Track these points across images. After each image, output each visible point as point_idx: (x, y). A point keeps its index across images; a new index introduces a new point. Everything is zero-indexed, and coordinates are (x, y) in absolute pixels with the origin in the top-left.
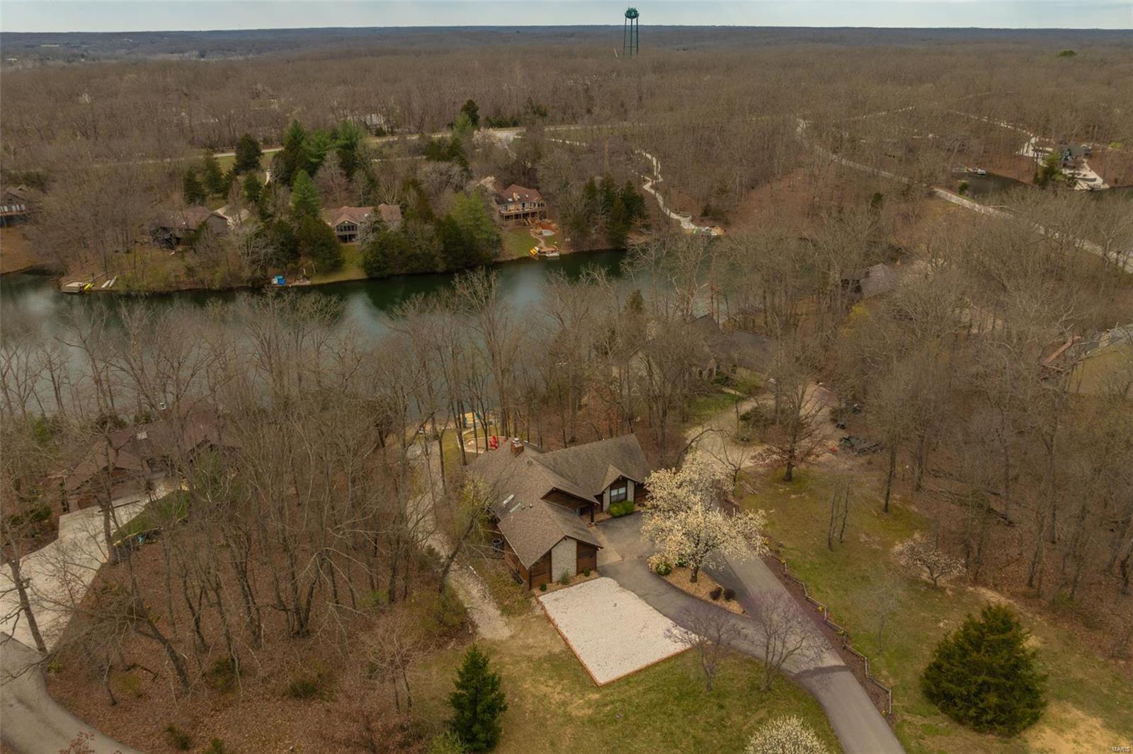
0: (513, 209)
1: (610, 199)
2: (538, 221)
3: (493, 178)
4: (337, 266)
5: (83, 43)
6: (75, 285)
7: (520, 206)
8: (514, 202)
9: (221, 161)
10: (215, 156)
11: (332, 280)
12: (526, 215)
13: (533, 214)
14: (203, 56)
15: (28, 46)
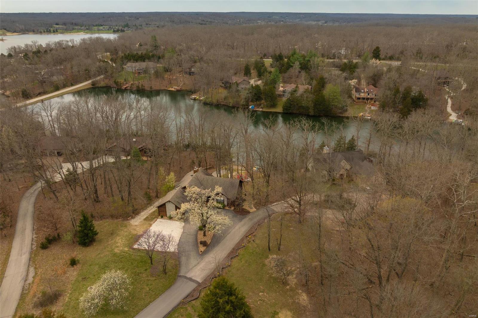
0: (362, 95)
1: (404, 98)
2: (373, 102)
3: (356, 80)
4: (274, 106)
5: (286, 16)
6: (194, 97)
7: (367, 94)
8: (364, 92)
9: (265, 62)
10: (264, 60)
11: (268, 111)
12: (368, 99)
13: (372, 99)
14: (326, 23)
15: (269, 17)
